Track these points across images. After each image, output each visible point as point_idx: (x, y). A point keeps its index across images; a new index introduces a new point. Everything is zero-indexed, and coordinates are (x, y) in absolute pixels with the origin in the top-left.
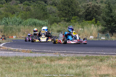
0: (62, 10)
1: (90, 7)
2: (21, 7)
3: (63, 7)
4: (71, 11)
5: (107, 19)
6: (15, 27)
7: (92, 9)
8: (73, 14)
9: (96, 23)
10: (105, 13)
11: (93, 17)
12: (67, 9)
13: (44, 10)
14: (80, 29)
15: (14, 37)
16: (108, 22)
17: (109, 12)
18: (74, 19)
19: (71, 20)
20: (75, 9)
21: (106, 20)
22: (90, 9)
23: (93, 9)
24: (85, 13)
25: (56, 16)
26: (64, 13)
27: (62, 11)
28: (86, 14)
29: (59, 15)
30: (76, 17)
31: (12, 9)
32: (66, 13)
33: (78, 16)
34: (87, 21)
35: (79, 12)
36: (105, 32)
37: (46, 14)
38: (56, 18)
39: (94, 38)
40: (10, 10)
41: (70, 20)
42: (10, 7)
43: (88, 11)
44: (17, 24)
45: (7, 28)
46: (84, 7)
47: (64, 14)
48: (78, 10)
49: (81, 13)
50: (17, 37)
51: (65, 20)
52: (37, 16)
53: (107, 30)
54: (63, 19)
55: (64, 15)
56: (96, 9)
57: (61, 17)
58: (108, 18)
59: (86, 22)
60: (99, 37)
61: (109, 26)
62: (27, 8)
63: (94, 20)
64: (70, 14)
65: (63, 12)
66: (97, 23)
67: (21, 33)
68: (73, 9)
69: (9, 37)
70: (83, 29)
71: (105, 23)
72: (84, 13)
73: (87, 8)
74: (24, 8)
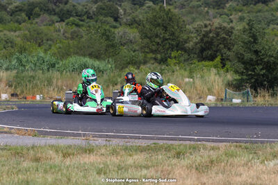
0: (148, 38)
1: (210, 31)
2: (59, 31)
3: (151, 30)
4: (170, 39)
5: (246, 58)
6: (41, 76)
7: (215, 36)
8: (172, 45)
9: (224, 66)
10: (242, 44)
11: (218, 54)
12: (161, 34)
13: (108, 36)
14: (187, 80)
15: (38, 97)
16: (249, 65)
17: (250, 42)
18: (175, 57)
19: (169, 59)
20: (177, 34)
21: (243, 59)
22: (211, 35)
23: (218, 34)
24: (198, 43)
25: (134, 51)
26: (154, 43)
27: (150, 38)
28: (201, 46)
29: (141, 48)
30: (180, 52)
31: (38, 34)
32: (158, 44)
33: (185, 51)
34: (203, 62)
35: (186, 42)
36: (242, 86)
37: (113, 46)
38: (133, 54)
39: (217, 100)
40: (35, 36)
41: (166, 60)
42: (35, 31)
43: (206, 39)
44: (46, 68)
45: (24, 77)
46: (197, 31)
47: (153, 45)
48: (185, 37)
49: (190, 45)
50: (44, 98)
51: (155, 59)
52: (92, 50)
53: (247, 83)
54: (151, 58)
55: (154, 48)
56: (224, 35)
57: (147, 52)
58: (248, 56)
59: (200, 63)
60: (227, 97)
61: (250, 73)
62: (75, 32)
63: (218, 59)
64: (167, 46)
65: (151, 42)
66: (226, 66)
67: (53, 89)
68: (173, 34)
69: (26, 98)
70: (192, 80)
71: (241, 67)
72: (196, 44)
73: (203, 33)
74: (66, 32)
